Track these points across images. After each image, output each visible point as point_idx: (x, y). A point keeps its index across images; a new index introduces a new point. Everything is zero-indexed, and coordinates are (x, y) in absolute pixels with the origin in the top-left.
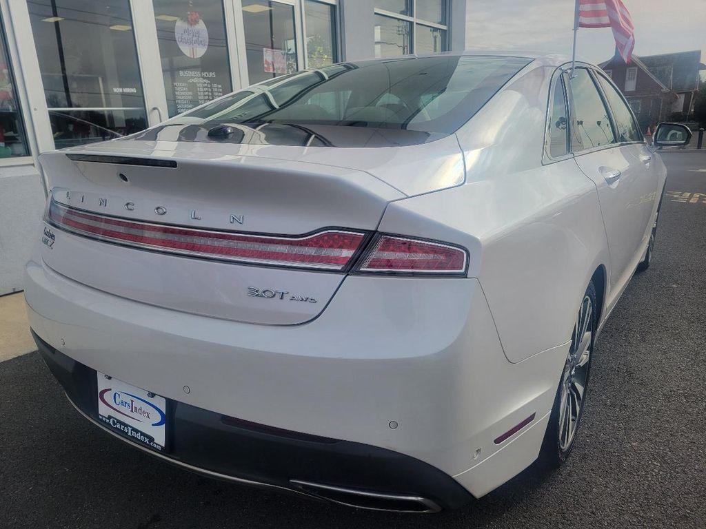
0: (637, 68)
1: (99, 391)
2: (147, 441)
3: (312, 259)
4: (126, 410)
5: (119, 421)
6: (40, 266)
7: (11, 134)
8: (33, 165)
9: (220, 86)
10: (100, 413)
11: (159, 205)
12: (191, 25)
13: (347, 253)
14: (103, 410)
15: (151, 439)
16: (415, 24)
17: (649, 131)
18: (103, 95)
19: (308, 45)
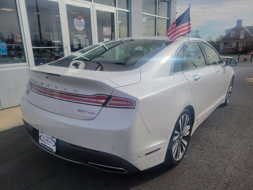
0: (244, 30)
1: (39, 136)
2: (51, 150)
3: (95, 102)
4: (46, 142)
5: (44, 145)
6: (25, 100)
7: (21, 52)
8: (27, 65)
9: (88, 40)
10: (39, 142)
11: (56, 86)
12: (79, 20)
13: (104, 101)
14: (40, 142)
15: (52, 150)
16: (157, 18)
17: (248, 53)
18: (52, 37)
19: (119, 26)
